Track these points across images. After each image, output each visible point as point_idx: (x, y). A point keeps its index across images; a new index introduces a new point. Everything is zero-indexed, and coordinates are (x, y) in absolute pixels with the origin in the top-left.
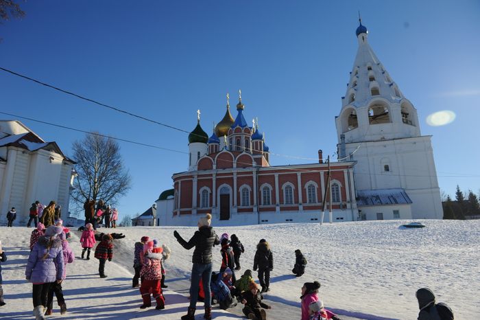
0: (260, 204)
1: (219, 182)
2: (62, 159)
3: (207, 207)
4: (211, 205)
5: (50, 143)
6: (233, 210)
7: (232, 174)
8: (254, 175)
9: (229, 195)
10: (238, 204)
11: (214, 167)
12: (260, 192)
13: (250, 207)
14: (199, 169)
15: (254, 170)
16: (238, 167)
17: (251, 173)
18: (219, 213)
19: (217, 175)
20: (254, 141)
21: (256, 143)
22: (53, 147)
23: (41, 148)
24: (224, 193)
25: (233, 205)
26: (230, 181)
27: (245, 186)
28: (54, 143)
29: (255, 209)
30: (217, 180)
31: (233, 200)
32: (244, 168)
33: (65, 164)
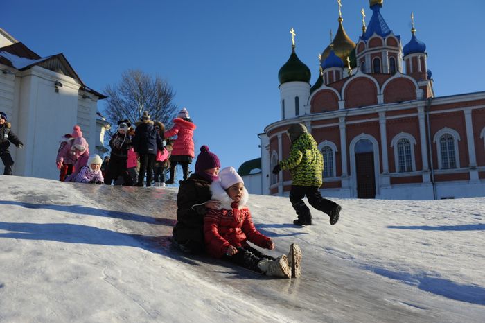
0: (436, 167)
1: (352, 131)
2: (78, 86)
3: (332, 175)
4: (339, 173)
5: (53, 57)
6: (382, 180)
7: (376, 115)
8: (421, 115)
9: (372, 154)
10: (392, 169)
11: (342, 104)
12: (434, 146)
13: (415, 173)
14: (313, 111)
15: (420, 105)
16: (386, 101)
17: (415, 110)
18: (355, 186)
19: (348, 118)
20: (411, 56)
21: (415, 59)
22: (60, 64)
23: (37, 64)
24: (363, 150)
25: (382, 171)
26: (373, 128)
27: (402, 135)
28: (60, 57)
29: (426, 177)
30: (348, 128)
31: (381, 161)
32: (400, 102)
33: (84, 97)
